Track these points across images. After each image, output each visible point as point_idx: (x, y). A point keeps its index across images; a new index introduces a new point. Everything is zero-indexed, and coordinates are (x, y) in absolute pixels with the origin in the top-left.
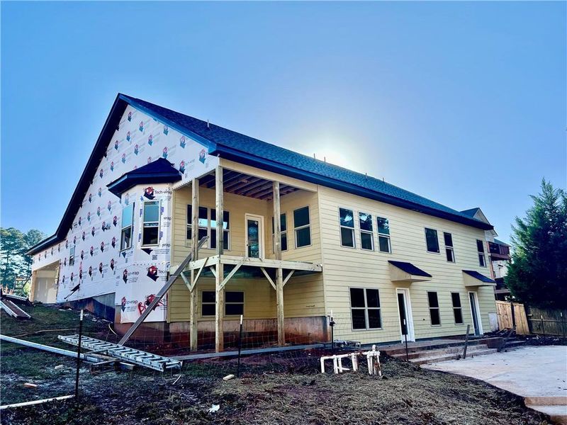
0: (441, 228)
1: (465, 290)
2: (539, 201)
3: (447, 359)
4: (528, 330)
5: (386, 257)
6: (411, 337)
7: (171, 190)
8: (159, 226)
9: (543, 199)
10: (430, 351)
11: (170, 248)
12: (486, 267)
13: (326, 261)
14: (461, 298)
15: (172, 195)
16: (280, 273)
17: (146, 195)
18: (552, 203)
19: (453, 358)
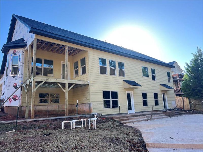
0: (150, 67)
1: (161, 92)
2: (196, 56)
3: (142, 121)
4: (190, 108)
5: (122, 78)
6: (133, 111)
7: (24, 51)
8: (18, 66)
9: (197, 55)
10: (136, 117)
11: (23, 75)
12: (171, 83)
13: (91, 80)
14: (158, 95)
15: (24, 53)
16: (67, 85)
17: (14, 53)
18: (201, 56)
19: (145, 120)
